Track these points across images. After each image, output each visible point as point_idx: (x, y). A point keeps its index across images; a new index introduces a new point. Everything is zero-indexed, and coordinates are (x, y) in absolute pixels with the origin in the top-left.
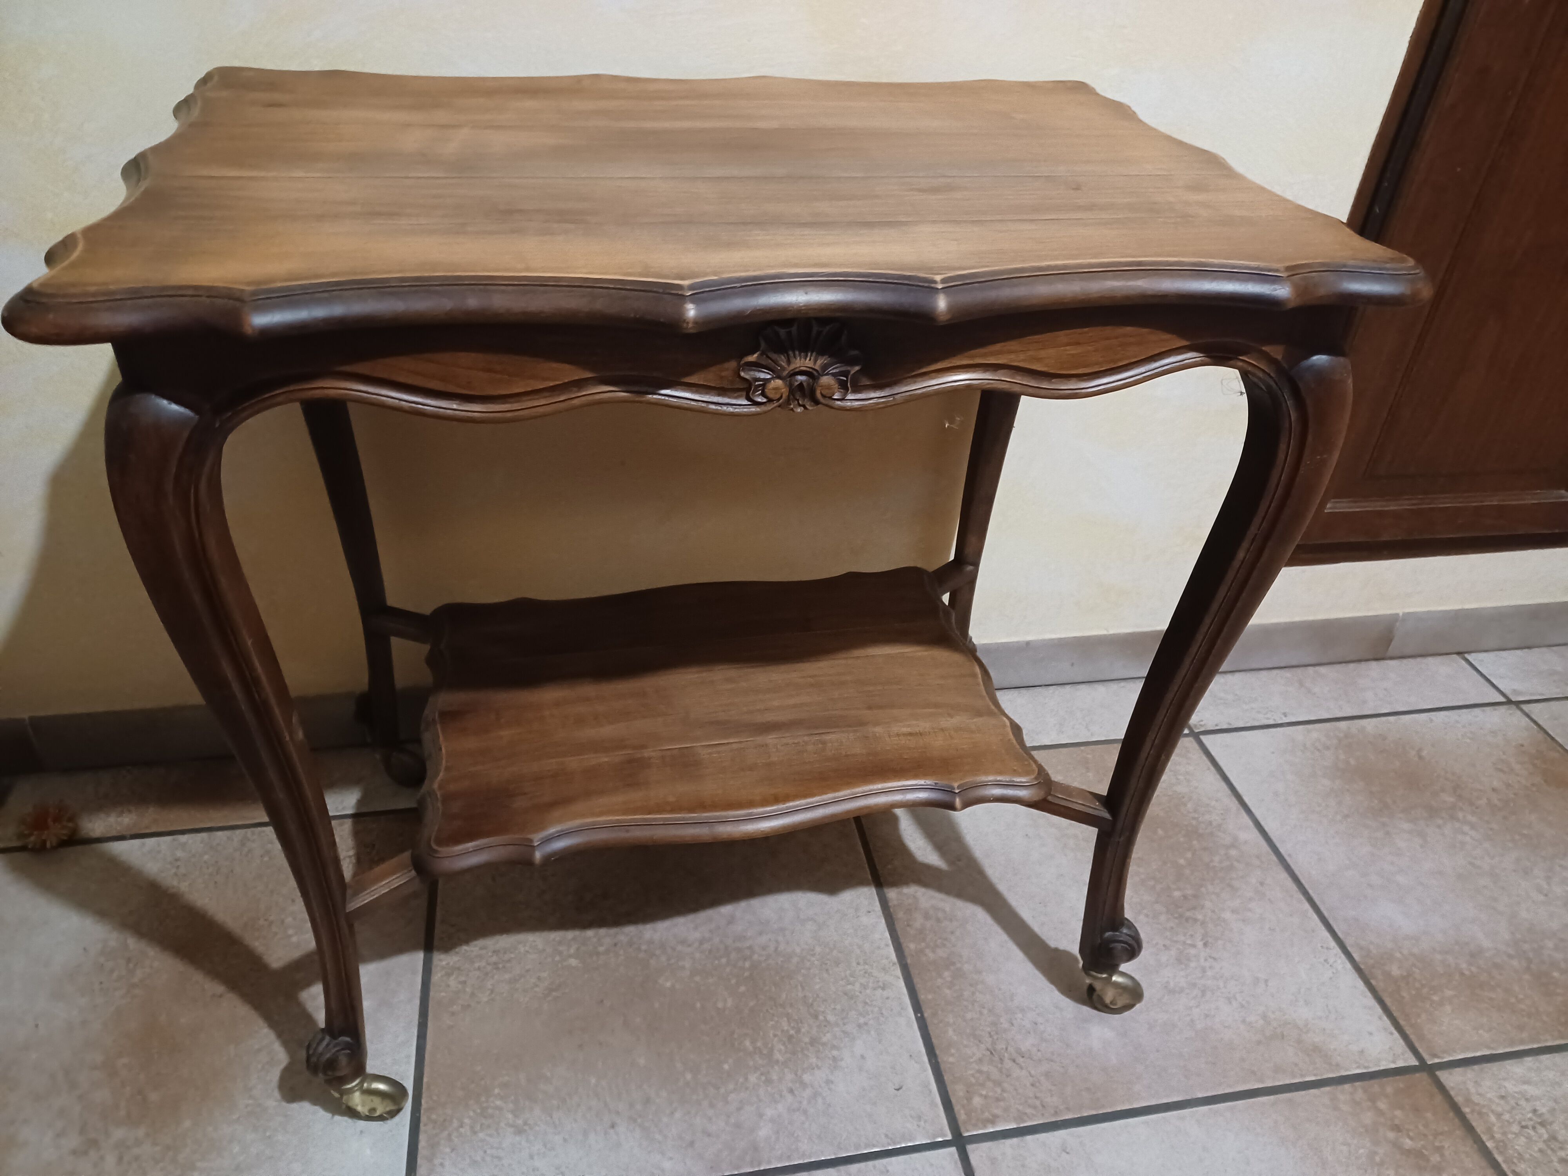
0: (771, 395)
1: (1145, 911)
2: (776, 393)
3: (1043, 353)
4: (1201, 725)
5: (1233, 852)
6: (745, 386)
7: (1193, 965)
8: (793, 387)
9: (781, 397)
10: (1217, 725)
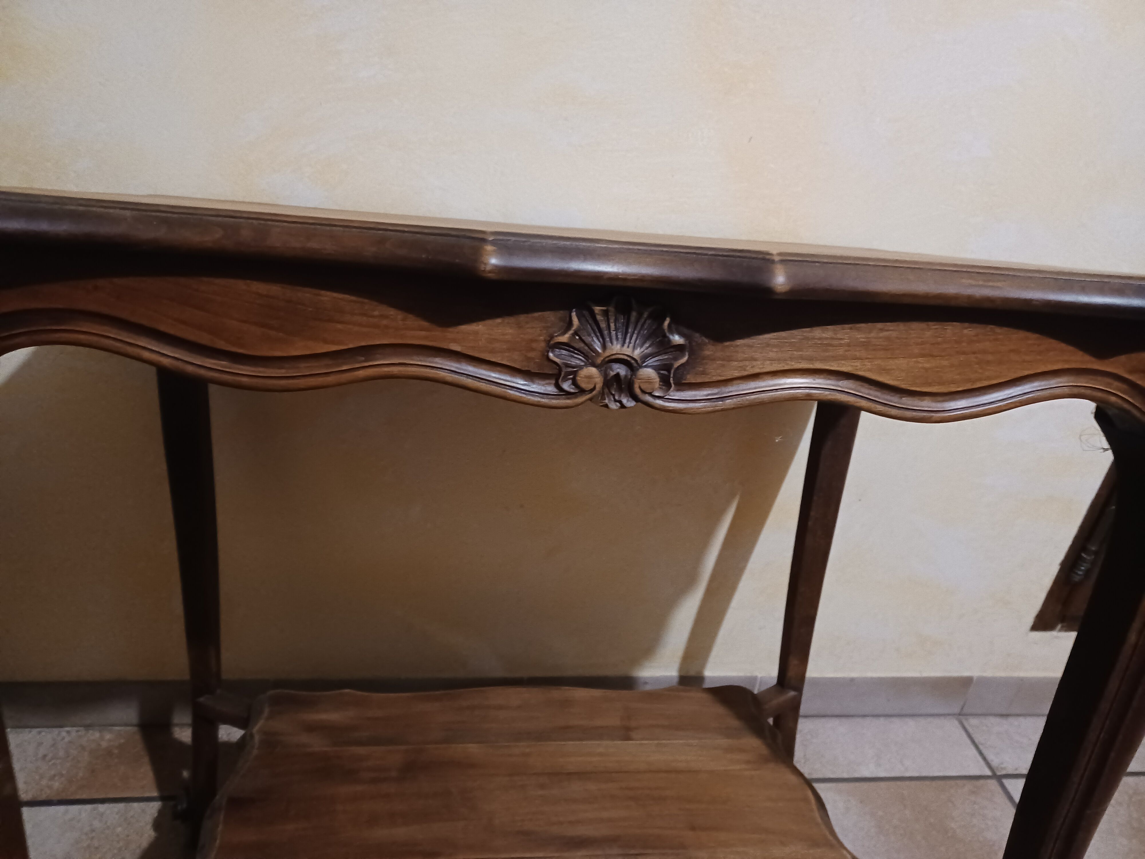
0: (583, 385)
2: (588, 383)
3: (892, 364)
6: (555, 372)
8: (609, 378)
9: (594, 389)
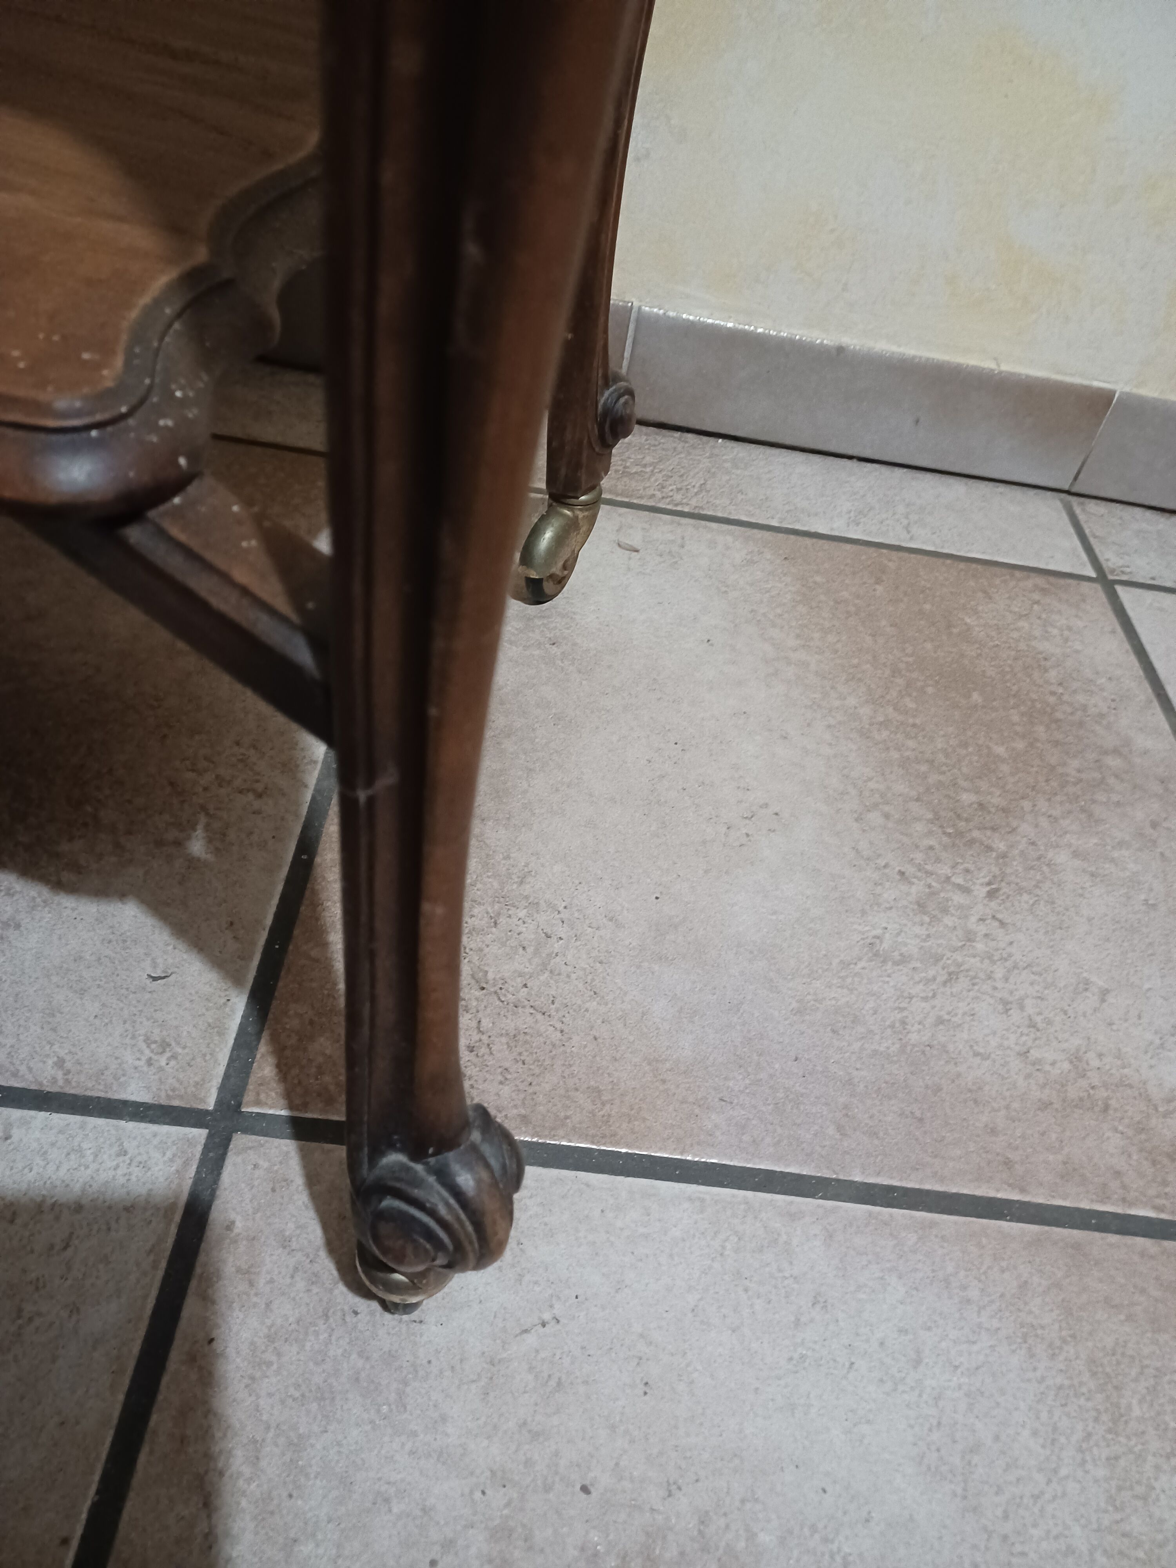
1: (887, 808)
4: (1123, 572)
5: (1113, 762)
7: (948, 921)
10: (1153, 579)
